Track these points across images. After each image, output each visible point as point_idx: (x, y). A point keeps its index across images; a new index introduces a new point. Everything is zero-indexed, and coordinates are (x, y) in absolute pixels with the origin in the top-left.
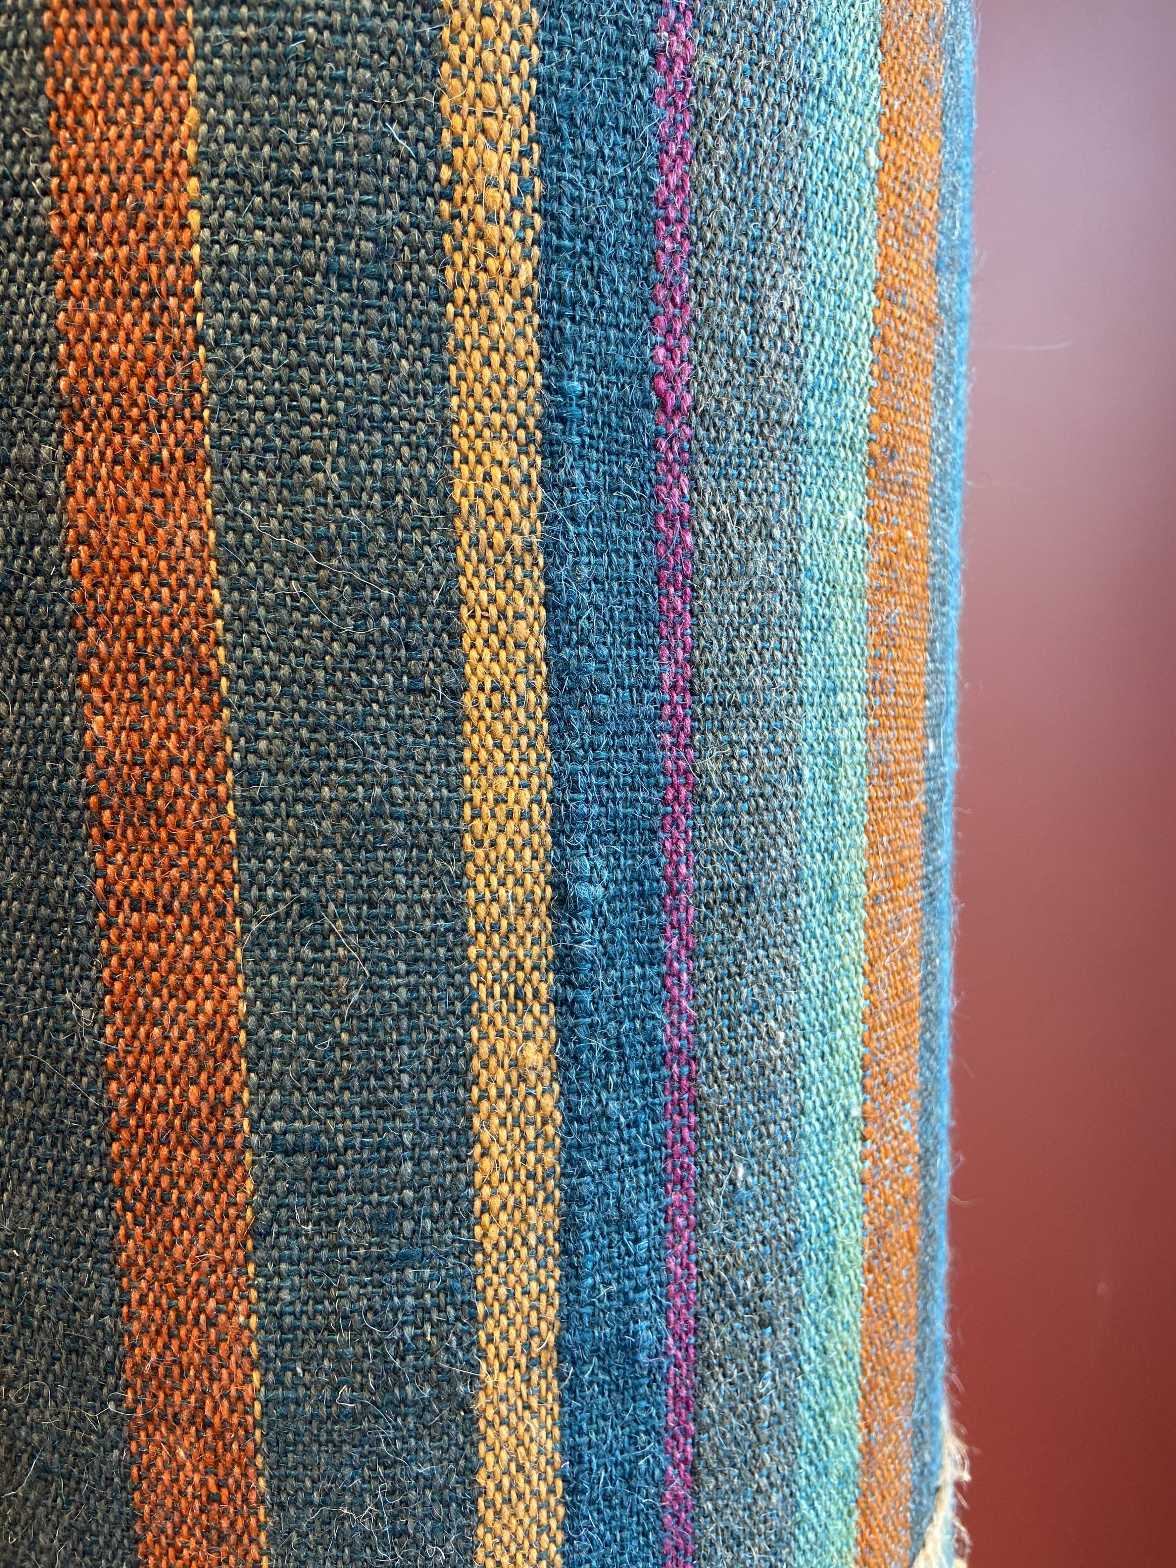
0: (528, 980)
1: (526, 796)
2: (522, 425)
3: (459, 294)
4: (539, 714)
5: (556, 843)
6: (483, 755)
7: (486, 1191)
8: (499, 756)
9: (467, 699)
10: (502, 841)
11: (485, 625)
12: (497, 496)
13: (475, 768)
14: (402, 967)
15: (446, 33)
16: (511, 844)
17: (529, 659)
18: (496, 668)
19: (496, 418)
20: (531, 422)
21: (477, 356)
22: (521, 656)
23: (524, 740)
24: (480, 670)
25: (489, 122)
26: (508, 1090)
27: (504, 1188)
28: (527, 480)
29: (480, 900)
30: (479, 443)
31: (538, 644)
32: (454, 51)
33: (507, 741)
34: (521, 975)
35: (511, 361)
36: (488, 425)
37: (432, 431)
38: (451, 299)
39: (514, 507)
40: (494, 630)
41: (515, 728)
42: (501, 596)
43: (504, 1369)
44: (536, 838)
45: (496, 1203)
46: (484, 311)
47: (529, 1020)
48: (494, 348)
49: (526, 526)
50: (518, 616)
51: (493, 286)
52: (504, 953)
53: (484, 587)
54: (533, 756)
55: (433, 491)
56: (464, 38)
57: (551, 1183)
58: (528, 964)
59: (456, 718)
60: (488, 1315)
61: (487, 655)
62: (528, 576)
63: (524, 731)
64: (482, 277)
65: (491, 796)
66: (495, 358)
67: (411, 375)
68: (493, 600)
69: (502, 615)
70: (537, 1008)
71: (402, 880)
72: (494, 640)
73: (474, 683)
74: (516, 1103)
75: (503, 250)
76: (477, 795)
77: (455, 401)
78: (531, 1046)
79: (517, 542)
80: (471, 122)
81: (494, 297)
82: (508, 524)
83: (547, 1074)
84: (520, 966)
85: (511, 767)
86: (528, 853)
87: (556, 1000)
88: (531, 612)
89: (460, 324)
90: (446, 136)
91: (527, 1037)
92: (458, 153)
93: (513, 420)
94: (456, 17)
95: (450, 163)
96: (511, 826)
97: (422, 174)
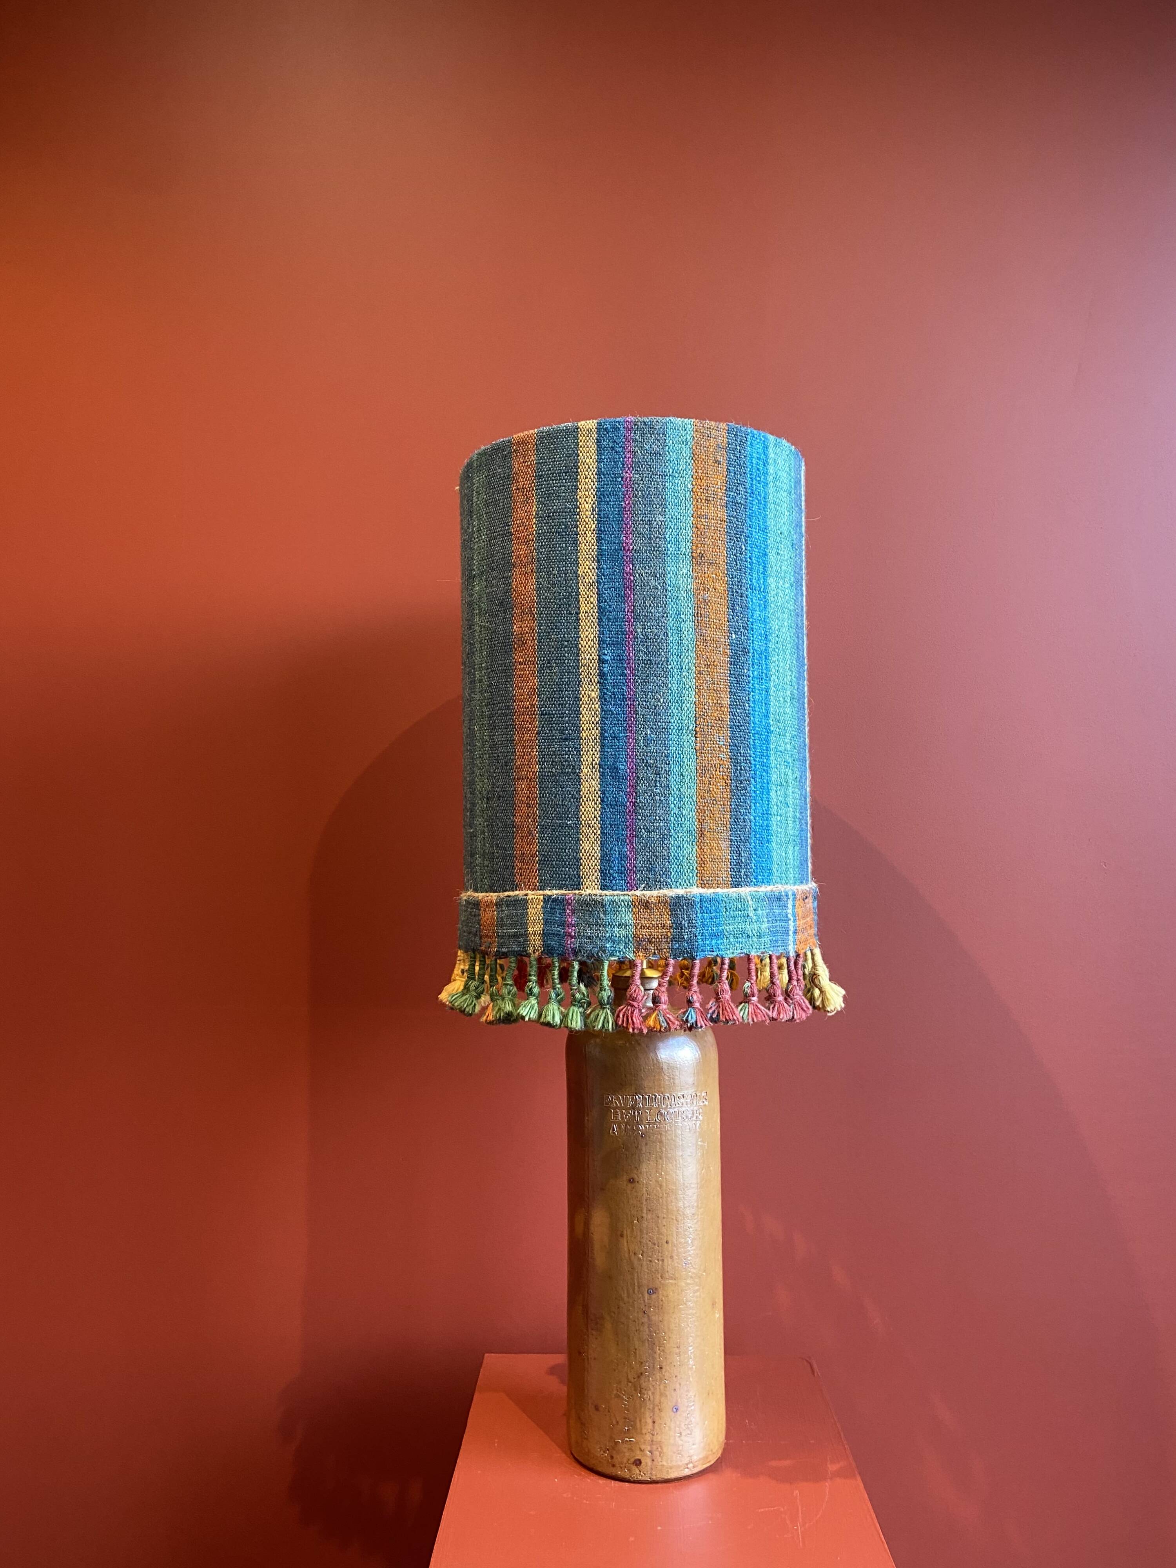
0: (593, 677)
1: (592, 636)
2: (592, 557)
3: (580, 533)
4: (596, 618)
5: (599, 646)
6: (583, 627)
7: (583, 725)
8: (587, 627)
9: (580, 615)
10: (587, 646)
11: (584, 599)
12: (587, 572)
13: (582, 630)
14: (566, 674)
15: (578, 484)
16: (589, 646)
17: (594, 606)
18: (586, 608)
19: (587, 556)
20: (594, 556)
21: (583, 545)
22: (592, 605)
23: (592, 624)
24: (583, 609)
25: (587, 499)
26: (588, 702)
27: (587, 725)
28: (593, 568)
29: (582, 659)
30: (584, 562)
31: (595, 602)
32: (580, 487)
33: (588, 624)
34: (591, 677)
35: (591, 544)
36: (586, 558)
37: (574, 560)
38: (579, 534)
39: (591, 574)
40: (586, 600)
41: (590, 621)
42: (588, 593)
43: (587, 768)
44: (595, 646)
45: (585, 728)
46: (585, 535)
47: (593, 687)
48: (587, 542)
49: (593, 578)
50: (591, 597)
51: (587, 530)
52: (587, 671)
53: (584, 591)
54: (594, 627)
55: (574, 573)
56: (582, 484)
57: (598, 725)
58: (593, 674)
59: (578, 619)
60: (583, 754)
61: (584, 605)
62: (594, 588)
63: (592, 621)
64: (585, 529)
65: (585, 636)
66: (587, 544)
67: (571, 550)
68: (586, 594)
69: (588, 597)
70: (594, 684)
71: (567, 654)
72: (586, 602)
73: (581, 612)
74: (590, 706)
75: (589, 523)
76: (582, 636)
77: (579, 554)
78: (593, 693)
79: (591, 581)
80: (583, 500)
81: (587, 532)
82: (589, 578)
83: (597, 700)
84: (591, 674)
85: (589, 630)
86: (593, 649)
87: (598, 682)
88: (594, 596)
89: (580, 539)
90: (578, 503)
91: (593, 690)
92: (580, 506)
93: (591, 556)
94: (580, 480)
95: (579, 508)
96: (589, 643)
97: (574, 511)
